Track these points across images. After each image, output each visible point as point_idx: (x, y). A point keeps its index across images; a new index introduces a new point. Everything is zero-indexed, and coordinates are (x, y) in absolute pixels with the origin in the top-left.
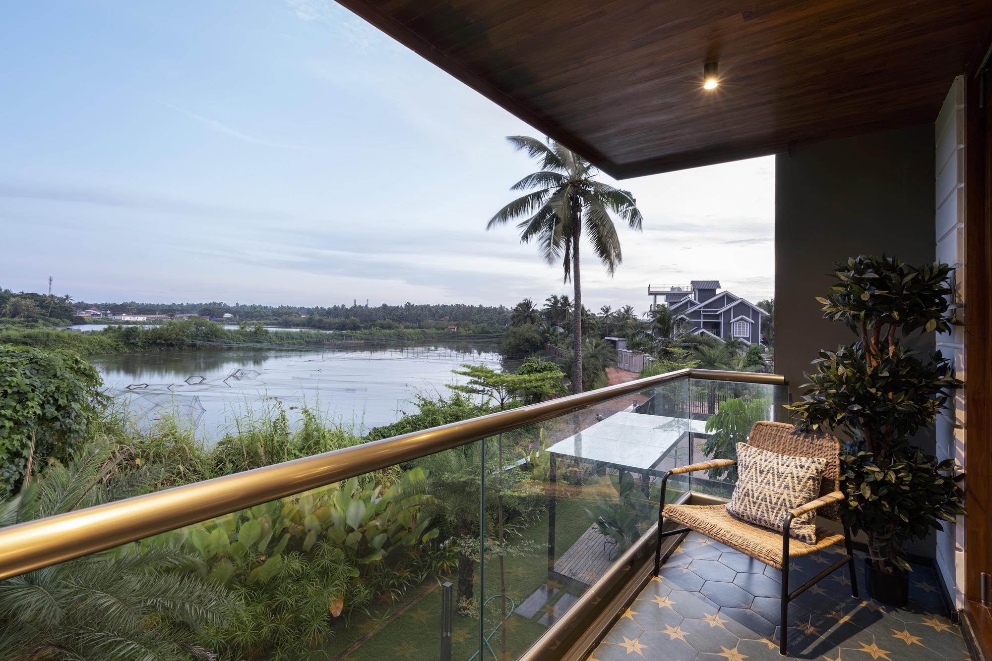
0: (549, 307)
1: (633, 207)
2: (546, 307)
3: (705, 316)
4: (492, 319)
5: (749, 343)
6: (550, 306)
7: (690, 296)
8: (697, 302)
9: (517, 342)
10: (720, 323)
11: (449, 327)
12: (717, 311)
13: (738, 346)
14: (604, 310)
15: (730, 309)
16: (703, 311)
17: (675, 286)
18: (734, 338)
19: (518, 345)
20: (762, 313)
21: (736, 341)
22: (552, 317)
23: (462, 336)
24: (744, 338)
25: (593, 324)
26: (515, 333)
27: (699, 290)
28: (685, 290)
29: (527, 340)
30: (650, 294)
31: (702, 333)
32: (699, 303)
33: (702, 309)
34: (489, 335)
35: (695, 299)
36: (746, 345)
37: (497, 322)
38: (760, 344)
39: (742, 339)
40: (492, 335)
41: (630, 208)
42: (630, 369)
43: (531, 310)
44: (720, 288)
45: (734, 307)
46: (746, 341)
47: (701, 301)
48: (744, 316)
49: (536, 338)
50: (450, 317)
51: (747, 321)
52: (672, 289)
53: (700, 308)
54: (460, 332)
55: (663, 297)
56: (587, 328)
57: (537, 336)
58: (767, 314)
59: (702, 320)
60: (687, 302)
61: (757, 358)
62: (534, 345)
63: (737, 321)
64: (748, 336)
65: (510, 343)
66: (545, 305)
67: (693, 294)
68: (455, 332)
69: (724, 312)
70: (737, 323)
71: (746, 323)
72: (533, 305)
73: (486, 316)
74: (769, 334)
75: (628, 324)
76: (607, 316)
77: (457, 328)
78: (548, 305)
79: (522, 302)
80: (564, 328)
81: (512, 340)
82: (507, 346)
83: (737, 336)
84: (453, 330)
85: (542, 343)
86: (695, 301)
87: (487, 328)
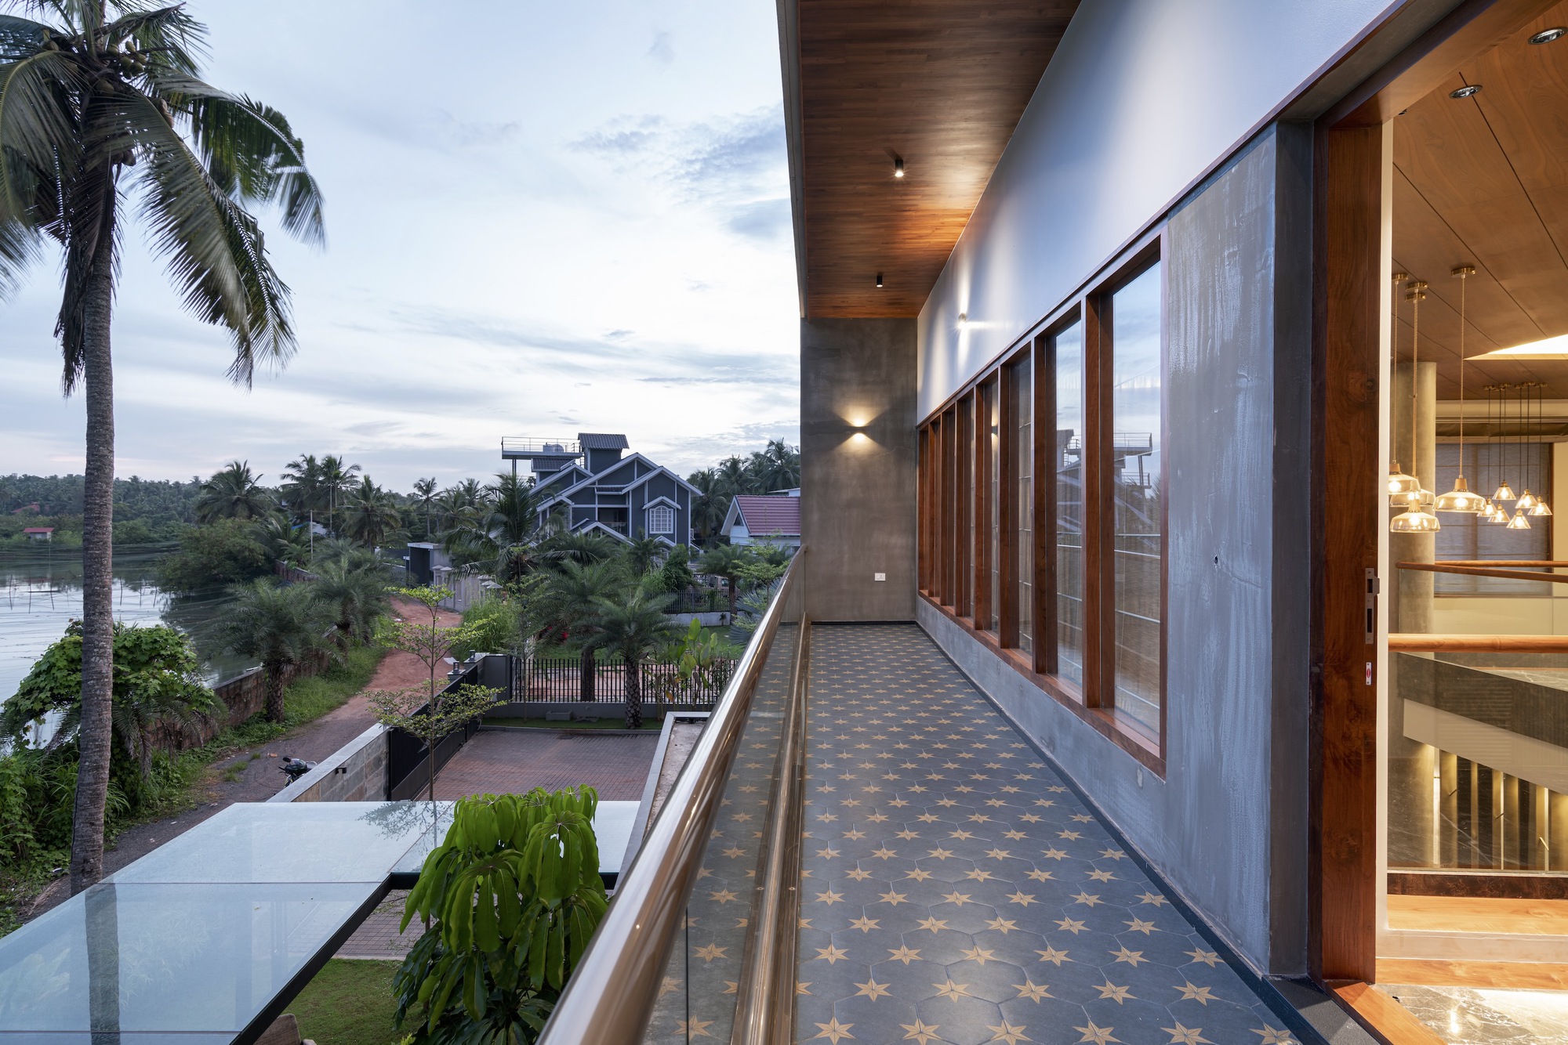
0: (294, 482)
1: (295, 169)
2: (288, 481)
3: (603, 499)
4: (167, 509)
5: (673, 544)
6: (297, 479)
7: (577, 461)
8: (588, 472)
9: (204, 560)
10: (626, 510)
11: (28, 530)
12: (621, 489)
13: (654, 551)
14: (420, 488)
15: (643, 485)
16: (599, 490)
17: (552, 442)
18: (650, 535)
19: (205, 567)
20: (692, 492)
21: (651, 541)
22: (302, 502)
23: (68, 551)
24: (665, 535)
25: (392, 516)
26: (197, 540)
27: (593, 450)
28: (570, 450)
29: (232, 556)
30: (506, 456)
31: (597, 529)
32: (592, 474)
33: (597, 486)
34: (150, 545)
35: (586, 468)
36: (668, 547)
37: (181, 514)
38: (690, 544)
39: (662, 538)
40: (158, 545)
41: (287, 170)
42: (457, 607)
43: (248, 487)
44: (627, 447)
45: (650, 481)
46: (667, 541)
47: (595, 471)
48: (665, 498)
49: (251, 551)
50: (41, 506)
51: (670, 507)
52: (546, 447)
53: (594, 483)
54: (61, 542)
55: (529, 463)
56: (378, 524)
57: (254, 544)
58: (700, 493)
59: (597, 506)
60: (571, 473)
61: (681, 572)
62: (251, 564)
63: (654, 507)
64: (672, 532)
65: (186, 564)
66: (284, 477)
67: (583, 458)
68: (46, 541)
69: (634, 491)
70: (655, 510)
71: (668, 510)
72: (253, 475)
73: (150, 502)
74: (705, 528)
75: (465, 514)
76: (428, 499)
77: (54, 533)
78: (293, 477)
79: (226, 470)
80: (326, 526)
81: (190, 557)
82: (175, 570)
83: (655, 532)
84: (39, 537)
85: (268, 559)
86: (585, 471)
87: (144, 530)
